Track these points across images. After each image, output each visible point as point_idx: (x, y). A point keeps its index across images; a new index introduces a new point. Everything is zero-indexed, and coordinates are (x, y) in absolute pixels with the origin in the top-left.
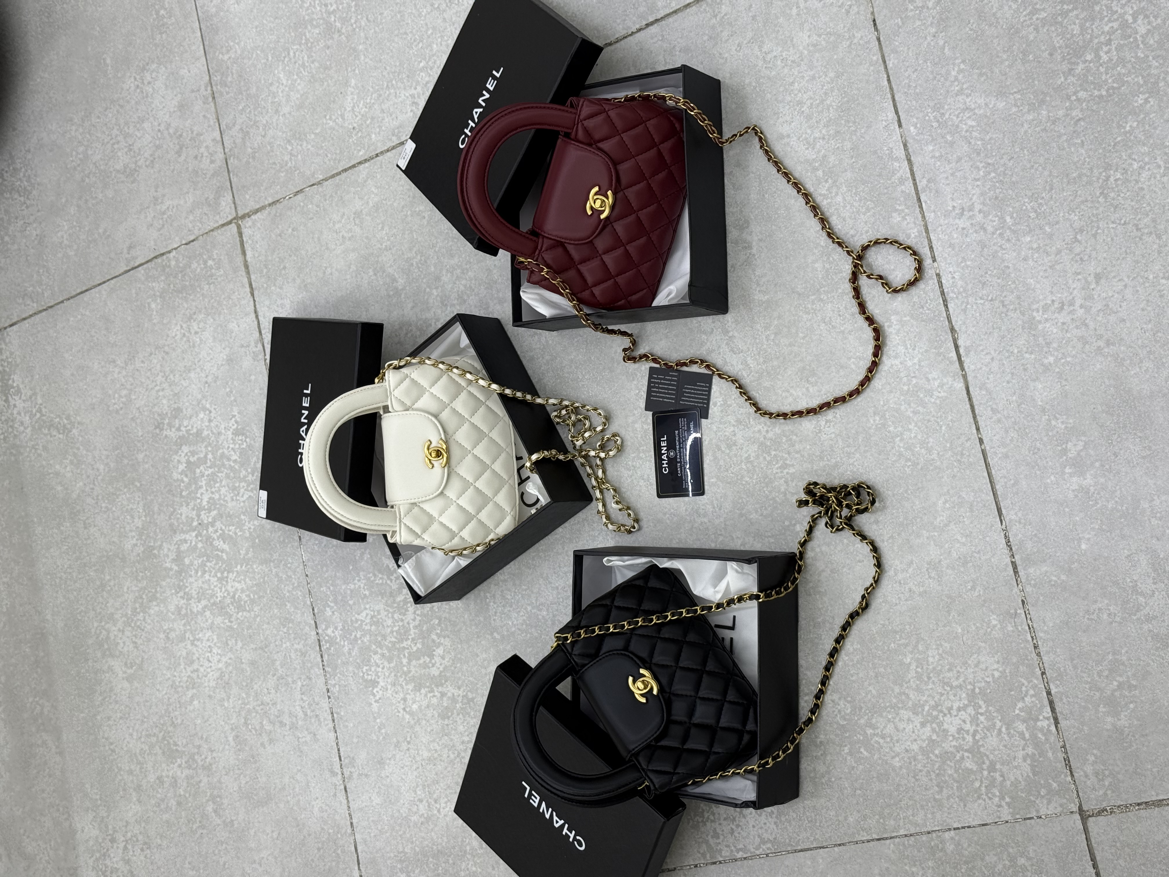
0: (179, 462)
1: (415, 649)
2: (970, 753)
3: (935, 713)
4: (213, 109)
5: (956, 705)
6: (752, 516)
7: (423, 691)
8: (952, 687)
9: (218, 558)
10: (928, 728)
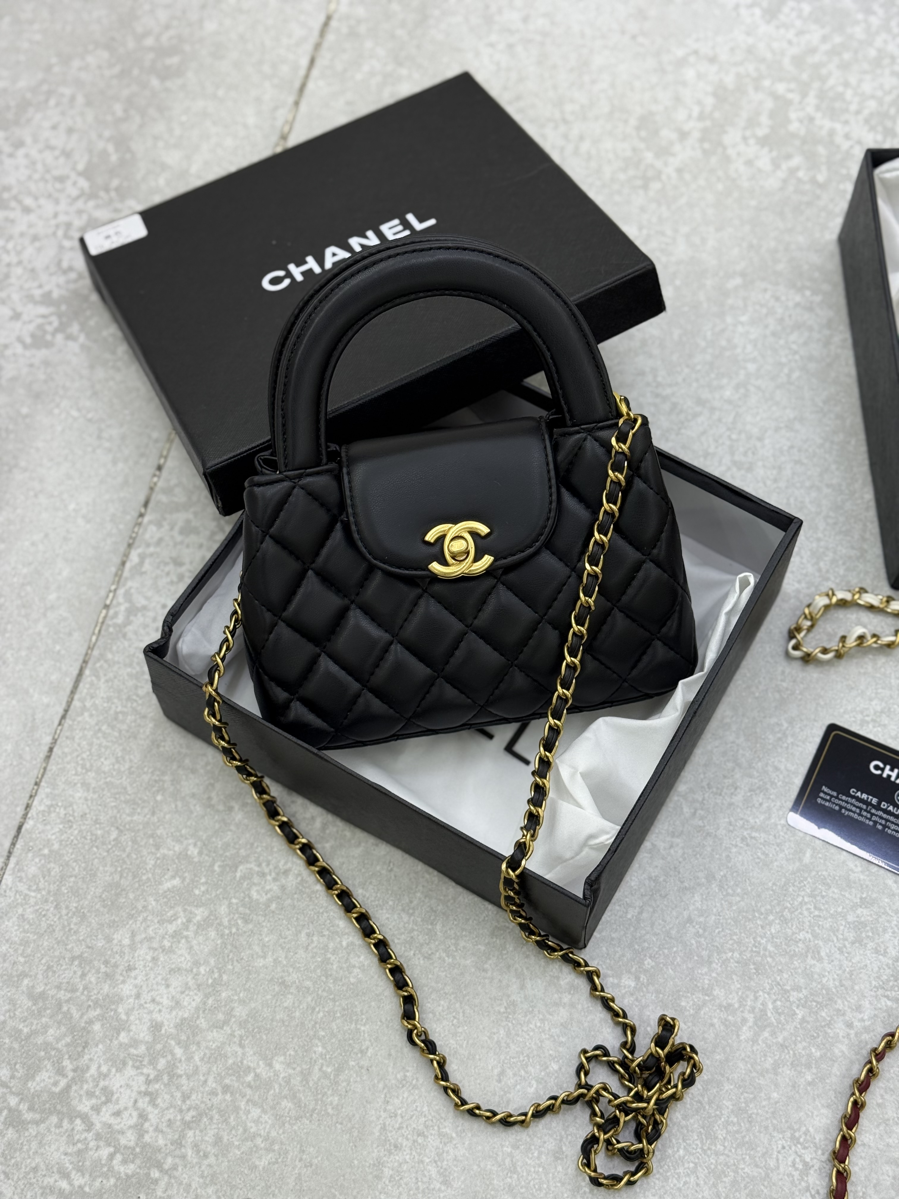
1: (793, 115)
2: (62, 1092)
3: (162, 1063)
5: (153, 1114)
6: (697, 897)
7: (710, 101)
8: (187, 1125)
10: (143, 1033)
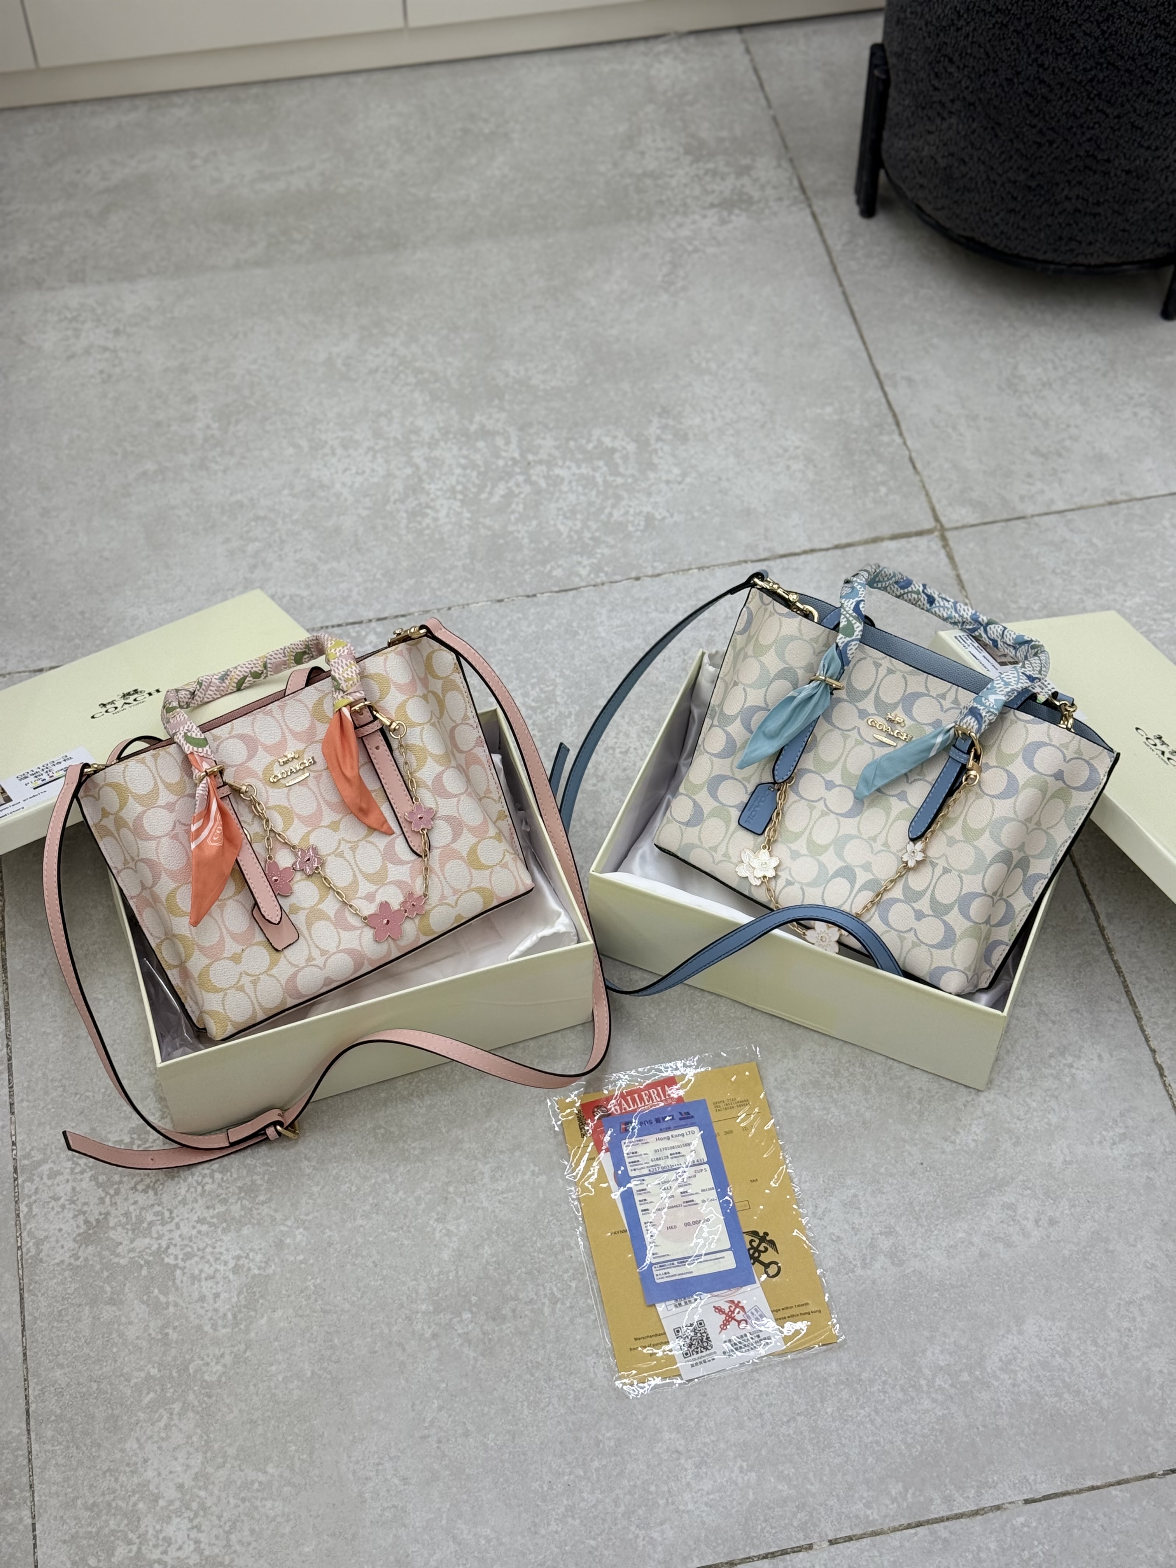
0: (615, 438)
4: (1095, 502)
9: (481, 488)
